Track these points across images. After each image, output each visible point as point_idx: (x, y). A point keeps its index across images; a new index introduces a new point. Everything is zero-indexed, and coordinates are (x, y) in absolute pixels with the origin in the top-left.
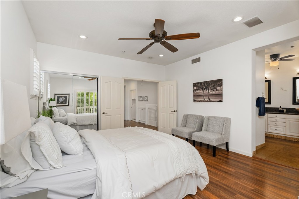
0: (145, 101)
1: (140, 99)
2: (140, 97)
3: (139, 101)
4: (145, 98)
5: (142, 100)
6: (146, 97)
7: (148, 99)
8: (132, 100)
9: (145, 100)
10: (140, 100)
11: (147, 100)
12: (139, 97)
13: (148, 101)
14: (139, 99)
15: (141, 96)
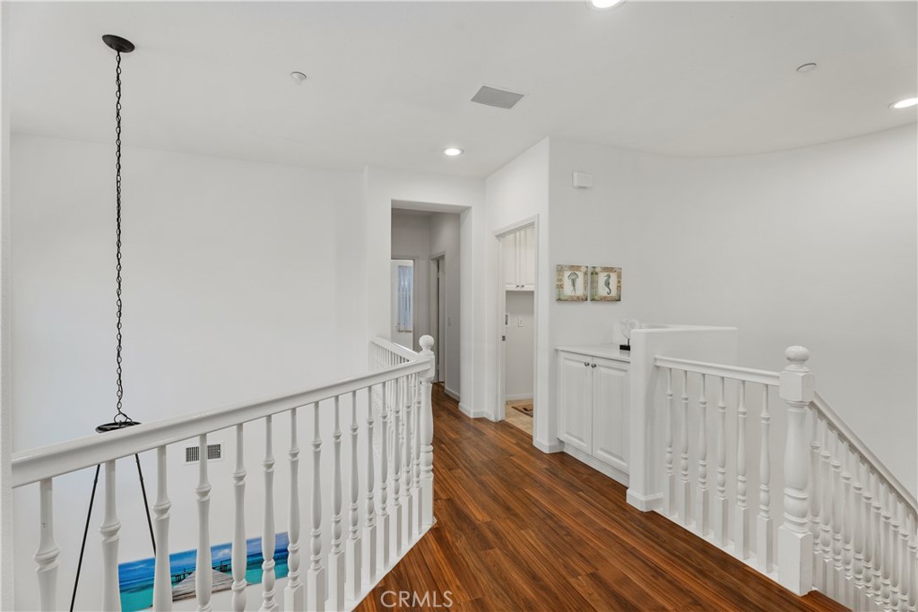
0: (604, 299)
1: (567, 283)
2: (567, 273)
3: (559, 300)
4: (602, 278)
5: (580, 292)
6: (606, 269)
7: (619, 288)
8: (508, 293)
9: (602, 291)
10: (568, 290)
11: (614, 293)
12: (560, 269)
13: (619, 300)
14: (560, 287)
15: (574, 268)
